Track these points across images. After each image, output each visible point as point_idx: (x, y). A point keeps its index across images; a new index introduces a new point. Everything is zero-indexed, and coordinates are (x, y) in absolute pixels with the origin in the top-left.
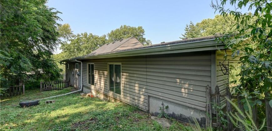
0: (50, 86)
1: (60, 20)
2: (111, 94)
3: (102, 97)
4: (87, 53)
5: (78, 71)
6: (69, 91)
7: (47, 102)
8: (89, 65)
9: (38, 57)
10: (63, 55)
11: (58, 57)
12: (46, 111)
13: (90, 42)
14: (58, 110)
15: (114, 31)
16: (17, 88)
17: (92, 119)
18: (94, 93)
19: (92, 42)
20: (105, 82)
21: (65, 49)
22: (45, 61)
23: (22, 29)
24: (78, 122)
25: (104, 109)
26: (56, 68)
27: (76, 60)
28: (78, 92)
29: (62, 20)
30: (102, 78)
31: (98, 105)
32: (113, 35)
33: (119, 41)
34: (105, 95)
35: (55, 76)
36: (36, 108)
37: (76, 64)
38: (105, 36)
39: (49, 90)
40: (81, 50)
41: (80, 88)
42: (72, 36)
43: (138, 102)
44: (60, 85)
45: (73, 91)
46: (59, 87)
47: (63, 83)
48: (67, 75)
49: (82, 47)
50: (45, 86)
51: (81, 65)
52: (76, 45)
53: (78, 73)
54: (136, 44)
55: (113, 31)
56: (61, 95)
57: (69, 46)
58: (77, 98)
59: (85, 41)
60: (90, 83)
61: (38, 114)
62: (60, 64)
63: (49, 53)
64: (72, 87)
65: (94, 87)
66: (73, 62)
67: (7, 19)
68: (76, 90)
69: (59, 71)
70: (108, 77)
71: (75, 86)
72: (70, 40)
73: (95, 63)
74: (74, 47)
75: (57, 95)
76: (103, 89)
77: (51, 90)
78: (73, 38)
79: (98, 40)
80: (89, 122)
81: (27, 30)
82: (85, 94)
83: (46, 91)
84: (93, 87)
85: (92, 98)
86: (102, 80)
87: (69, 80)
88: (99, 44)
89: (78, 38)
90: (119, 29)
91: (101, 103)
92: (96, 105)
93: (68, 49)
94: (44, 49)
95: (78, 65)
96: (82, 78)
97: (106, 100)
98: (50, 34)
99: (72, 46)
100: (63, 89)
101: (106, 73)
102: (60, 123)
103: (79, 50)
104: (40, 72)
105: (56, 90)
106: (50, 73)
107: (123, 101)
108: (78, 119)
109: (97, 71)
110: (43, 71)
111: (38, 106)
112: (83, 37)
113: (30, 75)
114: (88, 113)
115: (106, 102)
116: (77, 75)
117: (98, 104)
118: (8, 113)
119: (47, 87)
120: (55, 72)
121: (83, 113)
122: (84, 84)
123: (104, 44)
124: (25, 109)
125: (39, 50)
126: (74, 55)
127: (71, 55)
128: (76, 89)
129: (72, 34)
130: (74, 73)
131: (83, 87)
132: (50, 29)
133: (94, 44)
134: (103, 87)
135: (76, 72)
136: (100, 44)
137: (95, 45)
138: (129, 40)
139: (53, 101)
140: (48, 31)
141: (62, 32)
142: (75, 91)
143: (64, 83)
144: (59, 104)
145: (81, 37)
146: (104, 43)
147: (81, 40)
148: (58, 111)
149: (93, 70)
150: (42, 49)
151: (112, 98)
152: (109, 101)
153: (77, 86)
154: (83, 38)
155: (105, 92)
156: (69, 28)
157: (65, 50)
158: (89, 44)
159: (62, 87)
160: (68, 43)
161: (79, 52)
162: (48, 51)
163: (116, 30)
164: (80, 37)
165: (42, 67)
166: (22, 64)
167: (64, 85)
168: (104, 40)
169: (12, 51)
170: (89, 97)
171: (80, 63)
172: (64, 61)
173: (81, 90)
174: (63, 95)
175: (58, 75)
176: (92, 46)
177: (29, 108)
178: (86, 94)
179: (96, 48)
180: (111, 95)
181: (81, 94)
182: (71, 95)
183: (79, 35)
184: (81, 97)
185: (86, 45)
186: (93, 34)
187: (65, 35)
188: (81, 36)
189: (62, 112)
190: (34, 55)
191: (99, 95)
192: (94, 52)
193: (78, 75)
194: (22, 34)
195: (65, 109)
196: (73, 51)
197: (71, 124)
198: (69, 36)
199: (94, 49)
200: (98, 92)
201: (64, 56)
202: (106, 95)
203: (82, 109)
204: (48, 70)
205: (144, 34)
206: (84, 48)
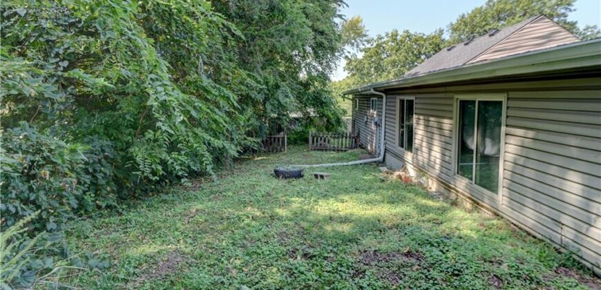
0: (325, 141)
1: (345, 6)
2: (461, 184)
3: (433, 186)
4: (396, 75)
5: (375, 116)
6: (357, 157)
7: (316, 176)
8: (402, 102)
9: (306, 85)
10: (349, 81)
11: (341, 85)
12: (312, 195)
13: (403, 50)
14: (331, 199)
15: (466, 16)
16: (277, 140)
17: (408, 252)
18: (412, 172)
19: (409, 50)
20: (444, 150)
21: (352, 70)
22: (318, 93)
23: (279, 30)
24: (373, 249)
25: (442, 227)
26: (334, 107)
27: (373, 91)
28: (375, 162)
29: (347, 5)
30: (436, 137)
31: (424, 210)
32: (463, 27)
33: (487, 36)
34: (442, 182)
35: (332, 124)
36: (298, 184)
37: (372, 99)
38: (441, 32)
39: (322, 150)
40: (383, 71)
41: (379, 154)
42: (366, 41)
43: (576, 236)
44: (342, 141)
45: (364, 158)
46: (340, 146)
47: (346, 138)
48: (354, 122)
49: (385, 64)
50: (317, 141)
51: (382, 101)
52: (373, 60)
53: (376, 119)
54: (549, 37)
55: (463, 16)
56: (342, 164)
57: (360, 62)
58: (371, 177)
59: (392, 50)
60: (402, 146)
61: (297, 199)
62: (342, 99)
63: (324, 78)
64: (364, 148)
65: (413, 158)
66: (367, 95)
67: (259, 16)
68: (371, 158)
69: (341, 114)
70: (454, 137)
71: (369, 148)
72: (363, 49)
73: (418, 96)
74: (369, 64)
75: (335, 162)
76: (437, 167)
77: (326, 150)
78: (369, 46)
79: (423, 42)
80: (402, 260)
81: (287, 32)
82: (390, 171)
83: (318, 150)
84: (409, 156)
85: (407, 183)
86: (436, 143)
87: (359, 134)
88: (424, 53)
89: (377, 45)
90: (481, 8)
91: (430, 203)
92: (417, 206)
93: (357, 70)
94: (317, 70)
95: (376, 100)
96: (385, 132)
97: (446, 198)
98: (326, 39)
99: (365, 61)
100: (345, 151)
101: (447, 124)
102: (334, 237)
103: (379, 69)
104: (309, 113)
105: (334, 150)
106: (326, 117)
107: (504, 216)
108: (374, 241)
109: (422, 117)
110: (314, 112)
111: (301, 180)
112: (388, 41)
113: (296, 119)
114: (397, 226)
115: (445, 205)
116: (373, 125)
117: (423, 206)
118: (257, 185)
119: (319, 143)
120: (332, 114)
121: (385, 222)
122: (387, 146)
123: (436, 52)
124: (281, 183)
125: (309, 73)
126: (370, 81)
127: (364, 82)
128: (371, 154)
129: (366, 36)
130: (367, 118)
131: (385, 152)
132: (325, 29)
133: (413, 53)
134: (438, 161)
135: (373, 116)
136: (427, 53)
137: (416, 55)
138: (522, 29)
139: (326, 176)
140: (322, 33)
141: (347, 34)
142: (368, 158)
143: (348, 139)
144: (336, 184)
145: (384, 42)
146: (437, 49)
147: (383, 47)
148: (331, 201)
149: (412, 115)
150: (313, 70)
151: (464, 195)
152: (454, 204)
153: (374, 147)
154: (390, 43)
155: (443, 176)
156: (360, 24)
157: (354, 72)
158: (400, 54)
159: (344, 146)
160: (358, 57)
161: (380, 75)
162: (323, 73)
163: (473, 11)
164: (383, 40)
165: (313, 105)
166: (281, 98)
167: (348, 142)
168: (438, 41)
169: (266, 75)
170: (400, 180)
171: (382, 97)
172: (349, 93)
173: (381, 158)
174: (345, 164)
175: (339, 121)
176: (407, 59)
177: (285, 181)
178: (392, 170)
179: (416, 64)
180: (462, 187)
181: (381, 168)
182: (361, 166)
183: (380, 38)
184: (381, 176)
185: (394, 57)
186: (412, 32)
187: (353, 41)
188: (386, 39)
189: (340, 206)
190: (301, 82)
191: (424, 178)
192: (413, 71)
193: (376, 123)
194: (279, 41)
195: (346, 201)
196: (368, 73)
197: (355, 248)
198: (361, 41)
199: (412, 65)
200: (421, 170)
201: (351, 83)
202: (446, 186)
203: (384, 211)
204: (321, 109)
205: (570, 11)
206: (390, 65)
